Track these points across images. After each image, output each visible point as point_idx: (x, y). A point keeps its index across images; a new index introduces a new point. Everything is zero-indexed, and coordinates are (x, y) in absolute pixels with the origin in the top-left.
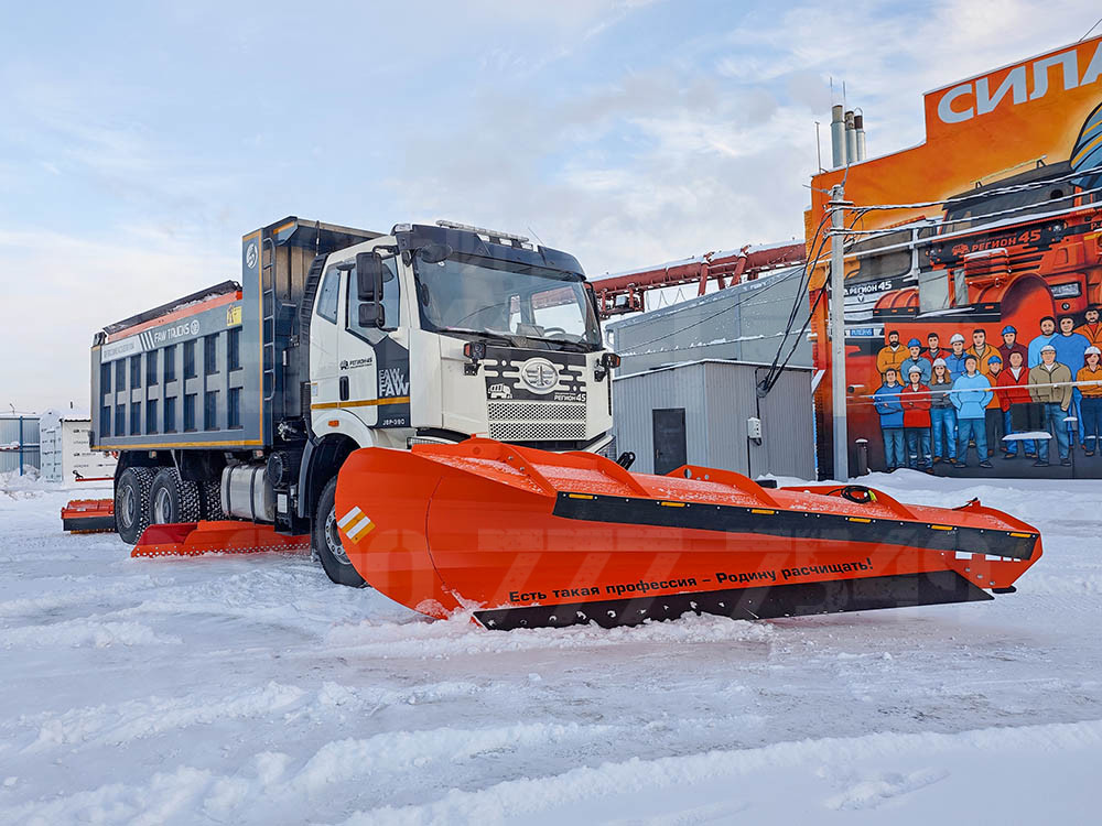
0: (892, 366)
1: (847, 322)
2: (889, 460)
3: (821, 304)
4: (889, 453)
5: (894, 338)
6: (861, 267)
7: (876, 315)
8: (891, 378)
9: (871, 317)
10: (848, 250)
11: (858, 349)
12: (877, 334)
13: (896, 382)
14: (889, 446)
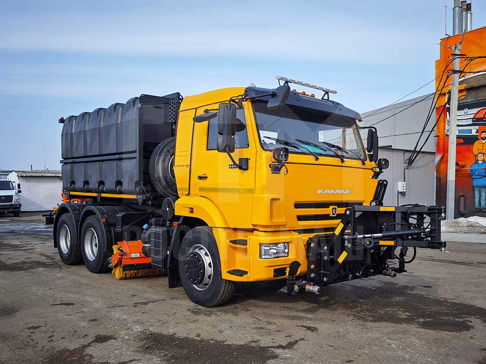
0: (482, 151)
1: (458, 126)
2: (477, 205)
3: (442, 115)
4: (477, 200)
5: (484, 135)
6: (467, 92)
7: (474, 121)
8: (480, 158)
9: (471, 123)
10: (460, 83)
11: (462, 141)
12: (474, 133)
13: (483, 160)
14: (477, 196)
